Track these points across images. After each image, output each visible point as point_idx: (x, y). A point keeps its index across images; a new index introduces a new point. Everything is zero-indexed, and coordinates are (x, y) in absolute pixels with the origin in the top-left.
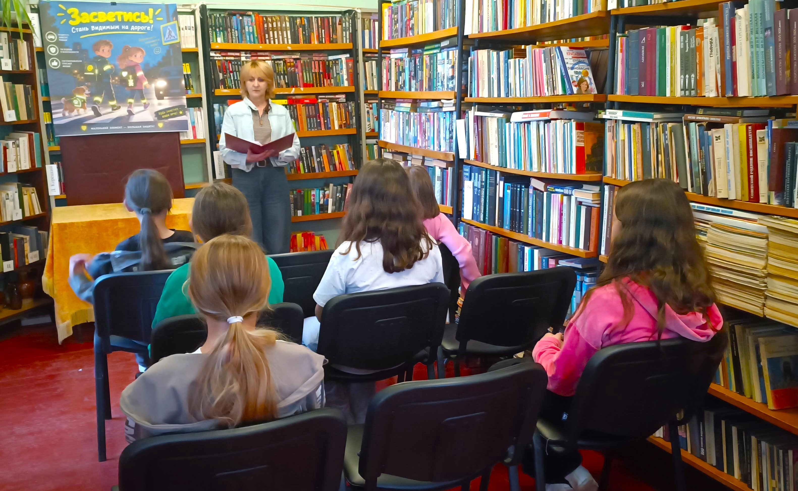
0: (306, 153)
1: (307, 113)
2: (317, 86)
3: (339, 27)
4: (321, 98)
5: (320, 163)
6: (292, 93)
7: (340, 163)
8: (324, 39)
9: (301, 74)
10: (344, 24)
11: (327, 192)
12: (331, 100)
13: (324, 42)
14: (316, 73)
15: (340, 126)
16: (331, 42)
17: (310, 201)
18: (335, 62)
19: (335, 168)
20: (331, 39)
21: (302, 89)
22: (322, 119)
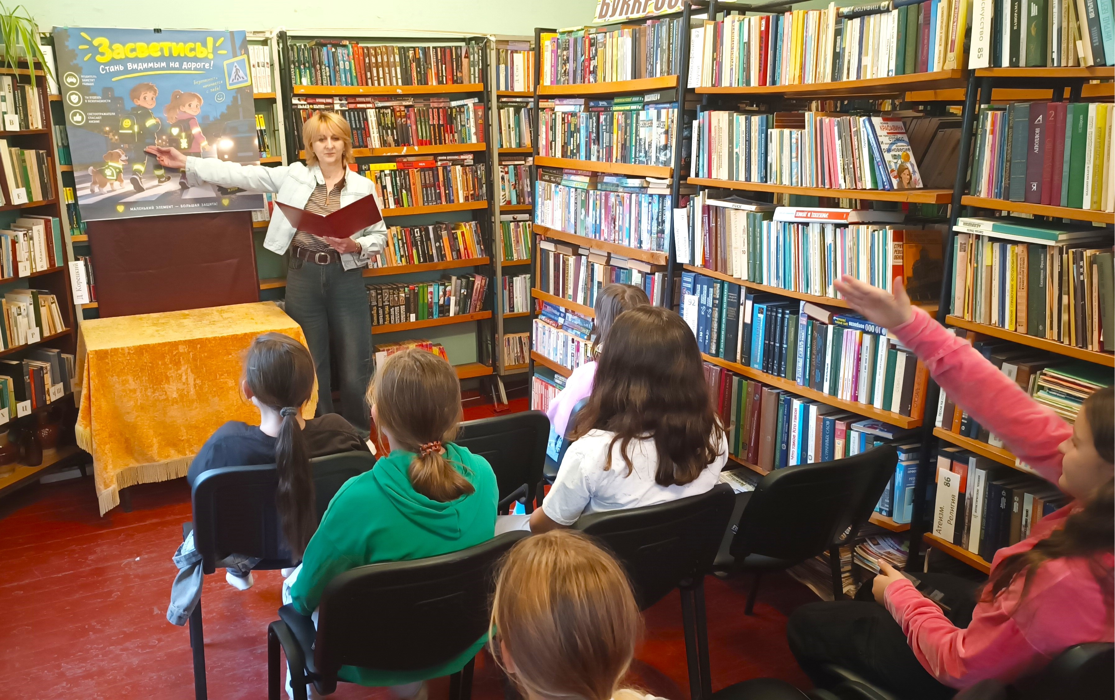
0: (421, 236)
1: (423, 182)
2: (436, 144)
3: (465, 61)
4: (441, 160)
5: (439, 249)
6: (403, 154)
7: (466, 249)
8: (444, 78)
9: (414, 127)
10: (472, 57)
11: (448, 288)
12: (455, 163)
13: (445, 82)
14: (434, 125)
15: (466, 198)
16: (454, 82)
17: (426, 301)
18: (460, 109)
19: (459, 256)
20: (455, 78)
21: (416, 148)
22: (442, 189)
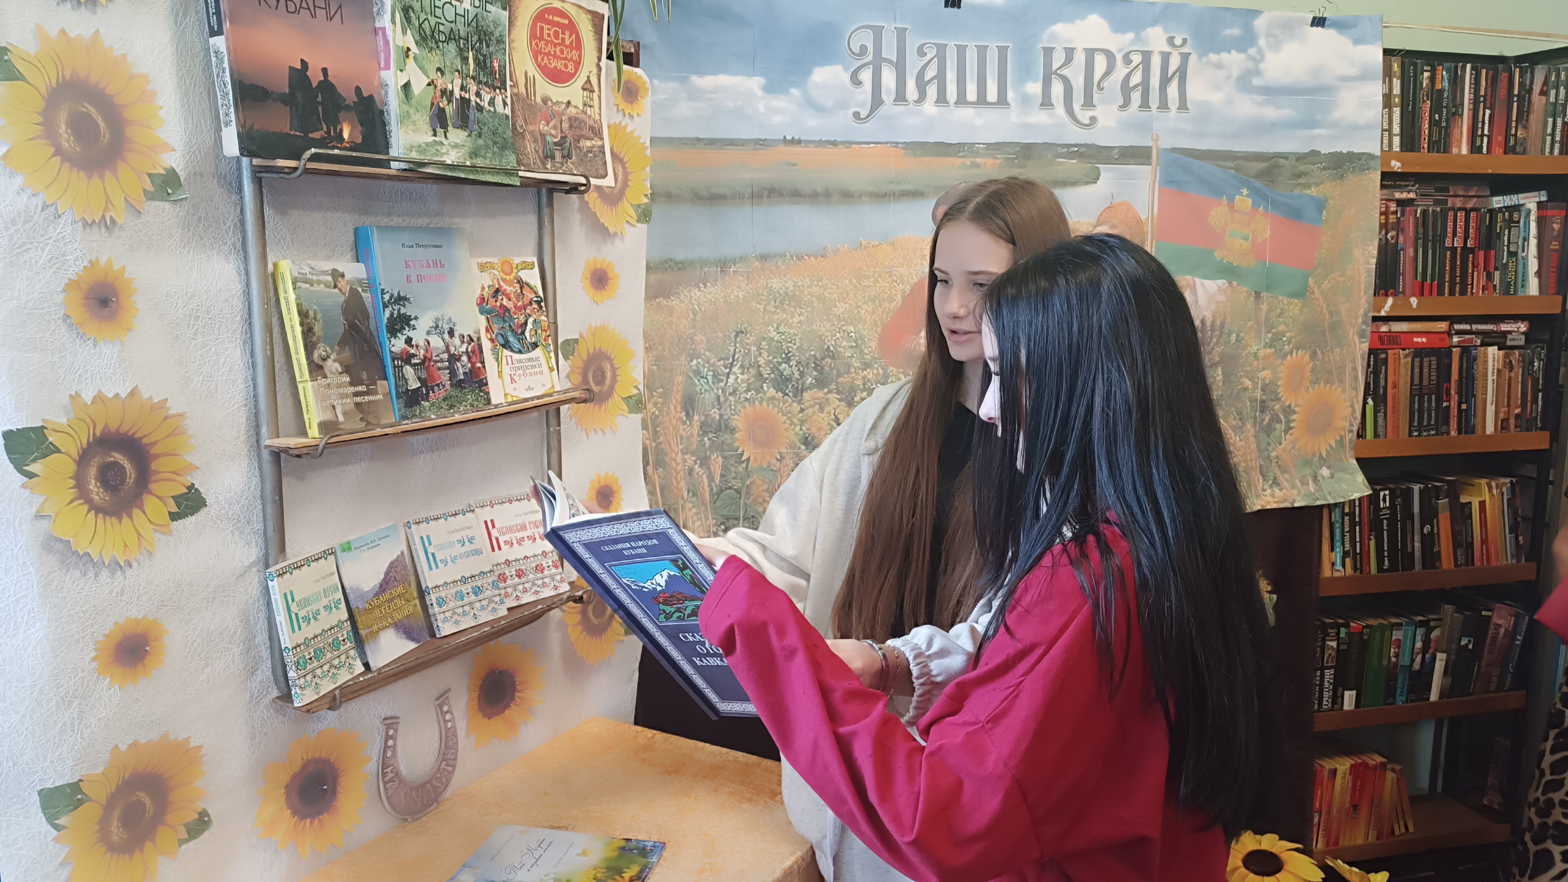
0: (1393, 506)
2: (1452, 293)
3: (1537, 103)
4: (1459, 333)
5: (1429, 541)
7: (1484, 541)
8: (1485, 139)
11: (1435, 634)
12: (1489, 339)
13: (1485, 150)
14: (1454, 250)
15: (1503, 425)
17: (1385, 662)
18: (1511, 216)
19: (1470, 560)
21: (1414, 301)
22: (1455, 398)
